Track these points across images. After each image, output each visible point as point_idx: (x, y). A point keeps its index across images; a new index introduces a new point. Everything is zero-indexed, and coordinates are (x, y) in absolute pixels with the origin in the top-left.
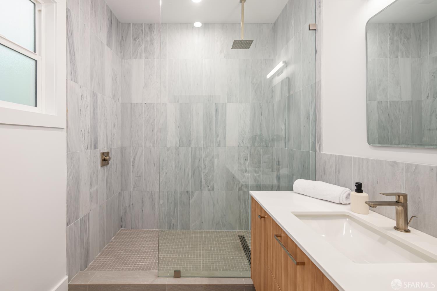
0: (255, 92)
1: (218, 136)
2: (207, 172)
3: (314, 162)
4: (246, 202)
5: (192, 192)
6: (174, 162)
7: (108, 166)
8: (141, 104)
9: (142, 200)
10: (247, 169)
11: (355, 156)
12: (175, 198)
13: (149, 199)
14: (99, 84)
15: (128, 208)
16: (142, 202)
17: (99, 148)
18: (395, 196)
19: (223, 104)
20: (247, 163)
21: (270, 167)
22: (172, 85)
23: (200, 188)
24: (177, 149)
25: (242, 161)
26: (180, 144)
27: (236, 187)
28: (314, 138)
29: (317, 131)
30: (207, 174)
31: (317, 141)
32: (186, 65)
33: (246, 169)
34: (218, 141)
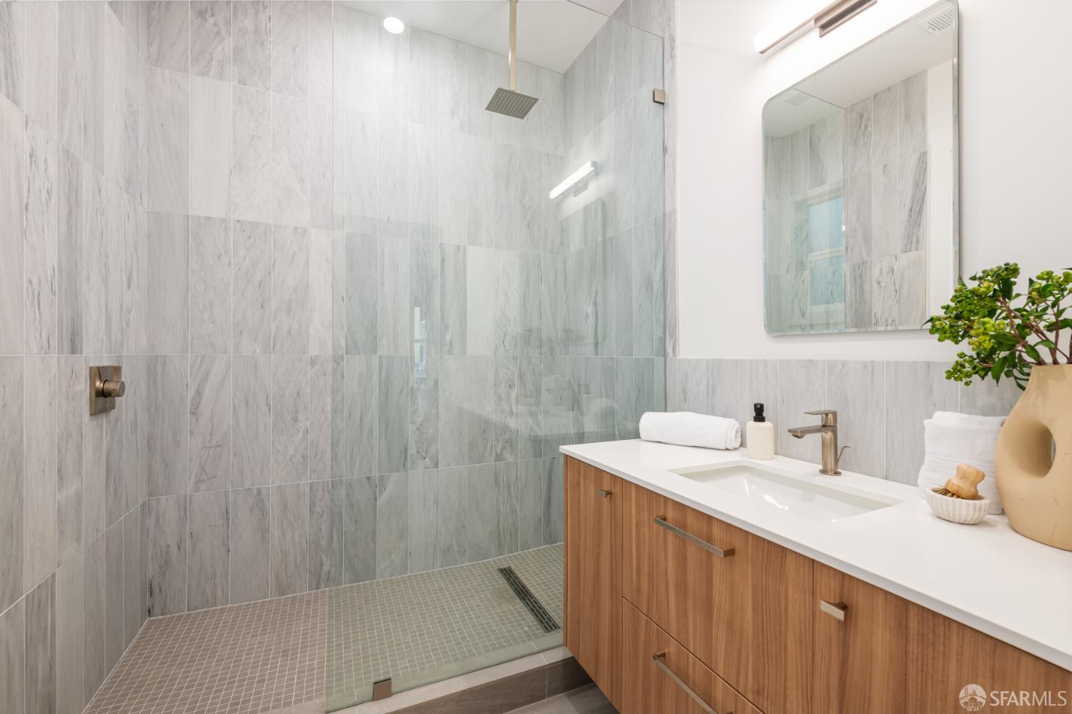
0: (528, 226)
1: (447, 327)
2: (421, 422)
3: (663, 378)
4: (512, 488)
5: (382, 479)
6: (329, 400)
7: (113, 413)
8: (223, 220)
9: (228, 519)
10: (514, 408)
11: (743, 358)
12: (332, 500)
13: (251, 510)
14: (86, 128)
15: (174, 551)
16: (228, 524)
17: (84, 351)
18: (820, 415)
19: (459, 246)
20: (514, 393)
21: (559, 401)
22: (324, 177)
23: (404, 466)
24: (337, 360)
25: (503, 391)
26: (347, 347)
27: (491, 453)
28: (662, 329)
29: (667, 313)
30: (421, 425)
31: (669, 332)
32: (363, 128)
33: (511, 409)
34: (448, 342)
